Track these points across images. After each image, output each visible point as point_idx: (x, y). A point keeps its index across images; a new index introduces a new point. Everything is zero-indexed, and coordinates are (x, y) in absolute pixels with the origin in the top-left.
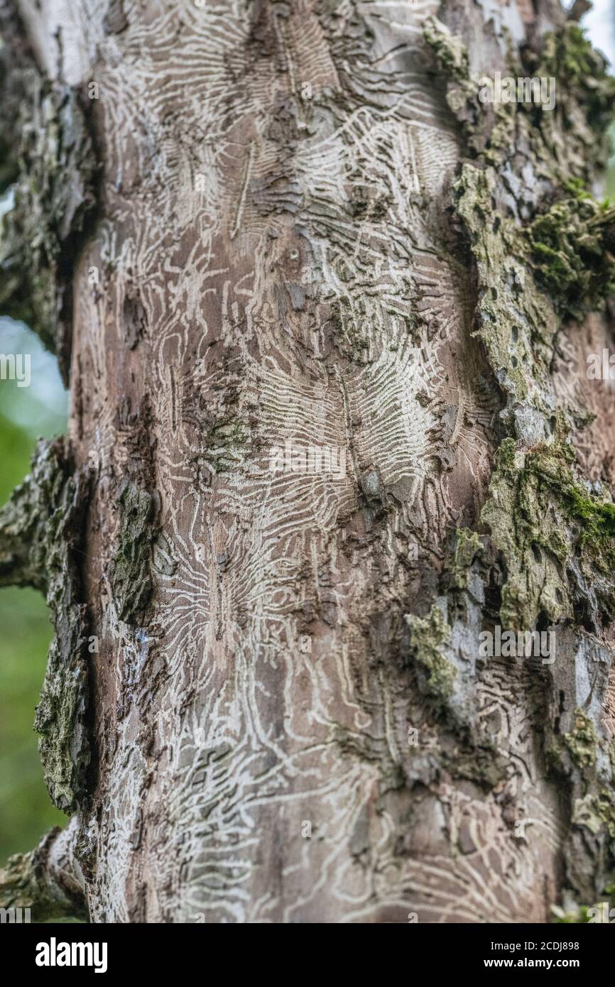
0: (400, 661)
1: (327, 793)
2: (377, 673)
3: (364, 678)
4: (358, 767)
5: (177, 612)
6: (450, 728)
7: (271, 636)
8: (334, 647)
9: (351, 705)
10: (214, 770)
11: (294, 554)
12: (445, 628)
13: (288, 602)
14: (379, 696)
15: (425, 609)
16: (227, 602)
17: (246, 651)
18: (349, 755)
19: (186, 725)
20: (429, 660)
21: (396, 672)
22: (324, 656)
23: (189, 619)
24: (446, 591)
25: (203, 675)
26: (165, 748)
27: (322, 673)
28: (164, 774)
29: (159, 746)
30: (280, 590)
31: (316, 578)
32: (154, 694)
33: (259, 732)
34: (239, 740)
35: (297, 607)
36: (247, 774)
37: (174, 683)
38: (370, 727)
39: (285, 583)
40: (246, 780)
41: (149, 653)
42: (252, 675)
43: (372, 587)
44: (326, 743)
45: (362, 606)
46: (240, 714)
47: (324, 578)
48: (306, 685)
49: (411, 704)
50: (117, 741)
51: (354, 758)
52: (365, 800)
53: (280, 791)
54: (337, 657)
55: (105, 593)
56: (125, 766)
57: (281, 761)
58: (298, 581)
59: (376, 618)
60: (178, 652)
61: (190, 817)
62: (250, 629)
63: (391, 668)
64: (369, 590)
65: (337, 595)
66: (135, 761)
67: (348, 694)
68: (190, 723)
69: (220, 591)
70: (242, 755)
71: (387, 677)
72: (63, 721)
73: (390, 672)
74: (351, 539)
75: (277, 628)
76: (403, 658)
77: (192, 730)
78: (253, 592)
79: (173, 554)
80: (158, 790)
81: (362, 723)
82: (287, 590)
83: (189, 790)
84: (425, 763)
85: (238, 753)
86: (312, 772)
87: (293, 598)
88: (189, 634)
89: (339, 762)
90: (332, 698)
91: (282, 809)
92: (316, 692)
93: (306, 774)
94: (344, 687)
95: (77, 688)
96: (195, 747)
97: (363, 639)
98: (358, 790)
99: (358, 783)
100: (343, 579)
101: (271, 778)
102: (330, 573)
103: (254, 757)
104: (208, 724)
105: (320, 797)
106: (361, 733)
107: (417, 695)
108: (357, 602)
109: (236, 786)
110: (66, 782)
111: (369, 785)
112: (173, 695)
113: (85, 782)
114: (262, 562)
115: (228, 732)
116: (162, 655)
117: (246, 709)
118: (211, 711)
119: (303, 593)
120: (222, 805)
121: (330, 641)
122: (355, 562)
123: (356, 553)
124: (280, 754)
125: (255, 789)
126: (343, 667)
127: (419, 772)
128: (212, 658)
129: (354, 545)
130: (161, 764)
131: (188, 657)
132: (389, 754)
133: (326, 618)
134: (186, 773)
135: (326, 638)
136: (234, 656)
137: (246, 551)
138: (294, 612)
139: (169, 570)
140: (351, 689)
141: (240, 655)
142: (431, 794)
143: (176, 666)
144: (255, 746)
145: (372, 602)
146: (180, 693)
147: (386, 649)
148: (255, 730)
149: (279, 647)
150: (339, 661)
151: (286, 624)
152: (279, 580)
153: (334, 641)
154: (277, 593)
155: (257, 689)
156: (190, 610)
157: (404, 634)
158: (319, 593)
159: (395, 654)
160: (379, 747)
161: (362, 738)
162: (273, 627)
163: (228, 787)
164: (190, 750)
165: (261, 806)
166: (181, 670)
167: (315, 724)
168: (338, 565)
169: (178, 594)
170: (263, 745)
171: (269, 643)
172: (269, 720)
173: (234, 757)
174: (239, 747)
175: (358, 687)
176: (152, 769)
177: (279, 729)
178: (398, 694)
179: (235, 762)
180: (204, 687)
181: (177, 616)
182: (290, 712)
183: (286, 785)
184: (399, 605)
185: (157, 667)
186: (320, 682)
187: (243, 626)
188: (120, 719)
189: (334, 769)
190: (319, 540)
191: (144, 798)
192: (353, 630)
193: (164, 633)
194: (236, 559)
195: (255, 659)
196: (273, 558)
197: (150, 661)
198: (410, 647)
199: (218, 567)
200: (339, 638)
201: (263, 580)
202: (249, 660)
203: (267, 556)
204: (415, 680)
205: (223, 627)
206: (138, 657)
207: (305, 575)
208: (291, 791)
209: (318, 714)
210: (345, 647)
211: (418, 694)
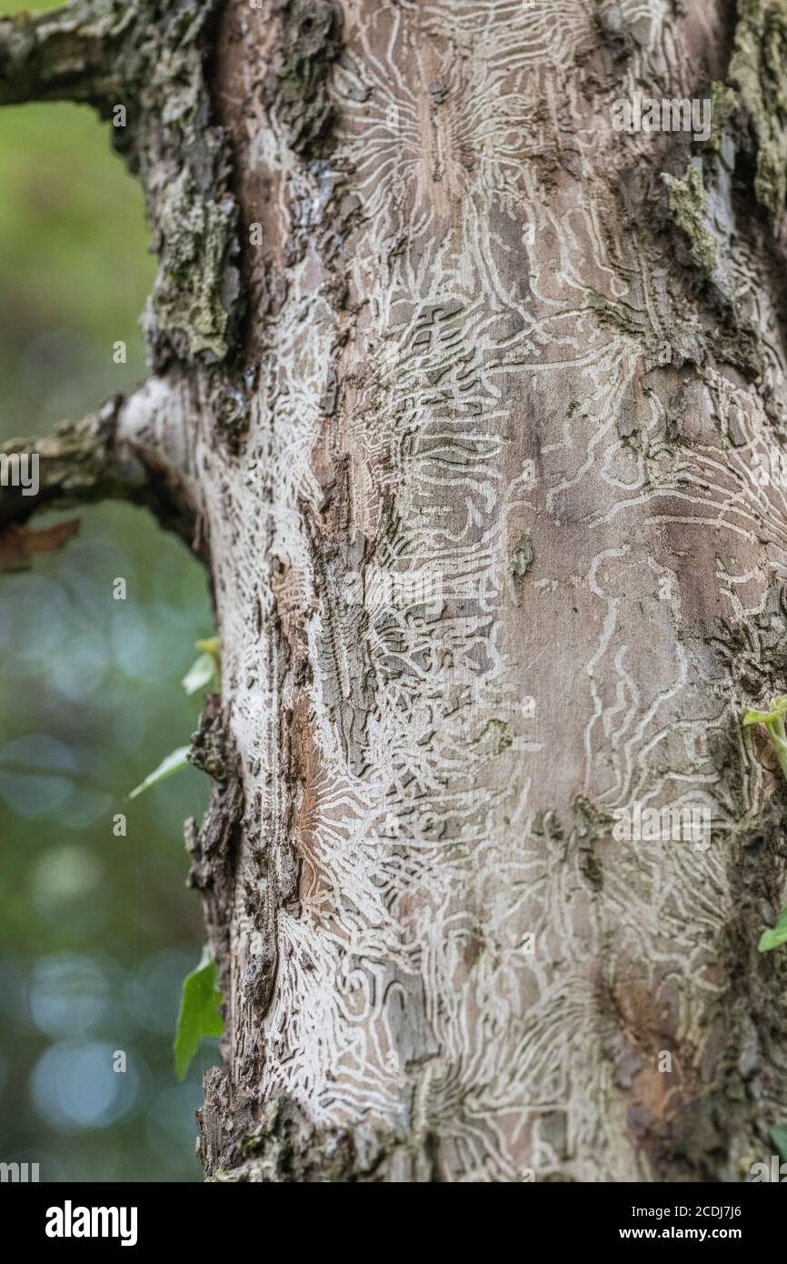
0: (654, 225)
1: (587, 365)
2: (630, 236)
3: (616, 240)
4: (619, 340)
5: (373, 145)
6: (712, 306)
7: (506, 183)
8: (581, 202)
9: (604, 269)
10: (442, 330)
11: (528, 91)
12: (701, 192)
13: (524, 145)
14: (635, 262)
15: (681, 168)
16: (444, 140)
17: (476, 197)
18: (608, 325)
19: (396, 276)
20: (689, 226)
21: (651, 238)
22: (569, 212)
23: (393, 154)
24: (699, 151)
25: (417, 220)
26: (367, 302)
27: (569, 231)
28: (368, 331)
29: (352, 302)
30: (514, 130)
31: (555, 121)
32: (345, 238)
33: (498, 288)
34: (474, 299)
35: (535, 152)
36: (486, 337)
37: (375, 227)
38: (628, 296)
39: (520, 123)
40: (487, 344)
41: (334, 190)
42: (485, 225)
43: (617, 138)
44: (580, 310)
45: (607, 159)
46: (472, 268)
47: (565, 121)
48: (553, 241)
49: (669, 274)
50: (287, 290)
51: (613, 329)
52: (629, 377)
53: (529, 359)
54: (585, 213)
55: (253, 116)
56: (302, 320)
57: (529, 325)
58: (535, 122)
59: (626, 174)
60: (378, 190)
61: (412, 381)
62: (479, 172)
63: (645, 232)
64: (615, 141)
65: (581, 144)
66: (318, 313)
67: (600, 256)
68: (404, 274)
69: (434, 126)
70: (478, 316)
71: (642, 242)
72: (209, 263)
73: (645, 237)
74: (591, 81)
75: (514, 174)
76: (659, 222)
77: (406, 282)
78: (480, 129)
79: (364, 76)
80: (360, 349)
81: (618, 291)
82: (522, 131)
83: (409, 350)
84: (693, 341)
85: (473, 313)
86: (569, 340)
87: (530, 141)
88: (394, 172)
89: (597, 332)
90: (583, 260)
91: (535, 379)
92: (564, 252)
93: (561, 342)
94: (596, 248)
95: (228, 225)
96: (412, 302)
97: (612, 196)
98: (621, 365)
99: (619, 358)
100: (585, 126)
101: (518, 344)
102: (571, 117)
103: (494, 318)
104: (429, 277)
105: (579, 370)
106: (620, 302)
107: (675, 266)
108: (603, 154)
109: (474, 349)
110: (217, 334)
111: (633, 360)
112: (374, 240)
113: (238, 336)
114: (487, 95)
115: (457, 288)
116: (353, 193)
117: (480, 263)
118: (432, 262)
119: (541, 137)
120: (456, 370)
121: (574, 194)
122: (596, 108)
123: (597, 97)
124: (527, 318)
125: (500, 355)
126: (593, 226)
127: (689, 350)
128: (428, 203)
129: (594, 88)
130: (361, 320)
131: (394, 199)
132: (651, 329)
133: (570, 168)
134: (403, 331)
135: (571, 190)
136: (459, 201)
137: (467, 82)
138: (532, 158)
139: (360, 96)
140: (603, 252)
141: (467, 203)
142: (698, 377)
143: (375, 205)
144: (494, 306)
145: (619, 155)
146: (384, 239)
147: (638, 211)
148: (493, 288)
149: (518, 195)
150: (587, 218)
151: (524, 170)
152: (513, 119)
153: (580, 196)
154: (511, 134)
155: (492, 241)
156: (394, 144)
157: (661, 194)
158: (559, 139)
159: (650, 218)
160: (639, 318)
161: (621, 307)
162: (508, 173)
163: (463, 350)
164: (405, 305)
165: (508, 374)
166: (385, 212)
167: (566, 288)
168: (579, 109)
169: (375, 124)
170: (505, 305)
171: (505, 190)
172: (512, 278)
173: (468, 316)
174: (474, 306)
175: (611, 250)
176: (348, 325)
177: (524, 289)
178: (655, 262)
179: (469, 323)
180: (421, 233)
181: (374, 149)
182: (535, 270)
183: (537, 353)
184: (649, 161)
185: (347, 207)
186: (568, 240)
187: (470, 168)
188: (291, 264)
189: (592, 339)
190: (555, 77)
191: (338, 357)
192: (599, 184)
193: (355, 168)
194: (455, 89)
195: (487, 208)
196: (503, 93)
197: (335, 199)
198: (669, 210)
199: (429, 96)
200: (586, 192)
201: (491, 117)
202: (479, 208)
203: (496, 88)
204: (673, 248)
205: (442, 168)
206: (314, 193)
207: (541, 118)
208: (544, 360)
209: (568, 275)
210: (593, 203)
211: (676, 264)
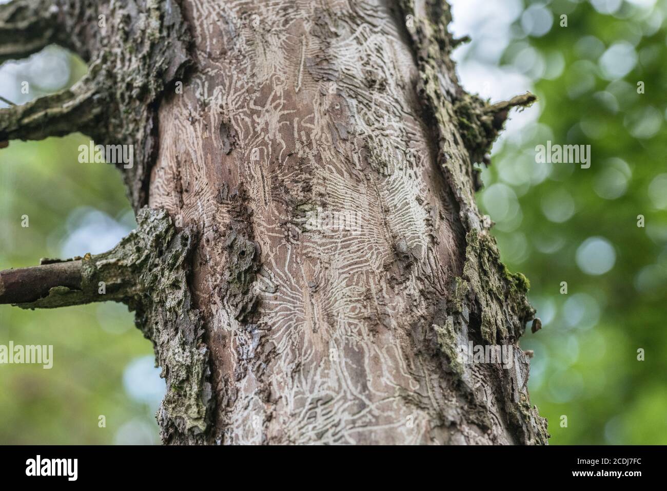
0: (431, 352)
1: (400, 426)
2: (418, 358)
3: (411, 360)
4: (416, 412)
5: (280, 315)
6: (463, 393)
7: (352, 332)
8: (392, 341)
9: (406, 375)
10: (322, 410)
11: (360, 284)
12: (453, 334)
13: (360, 312)
14: (422, 371)
15: (442, 322)
16: (318, 312)
17: (336, 340)
18: (409, 405)
19: (296, 383)
20: (448, 352)
21: (429, 358)
22: (386, 346)
23: (291, 320)
24: (451, 313)
25: (305, 353)
26: (281, 397)
27: (386, 356)
28: (282, 412)
29: (273, 397)
30: (354, 305)
31: (375, 299)
32: (267, 364)
33: (351, 388)
34: (338, 393)
35: (366, 316)
36: (346, 413)
37: (283, 358)
38: (419, 389)
39: (358, 301)
40: (347, 417)
41: (260, 340)
42: (342, 354)
43: (408, 307)
44: (395, 397)
45: (404, 318)
46: (336, 377)
47: (381, 299)
48: (378, 362)
49: (440, 377)
50: (237, 393)
51: (413, 407)
52: (423, 431)
53: (369, 424)
54: (394, 346)
55: (215, 303)
56: (246, 409)
57: (368, 406)
58: (365, 300)
59: (414, 326)
60: (284, 339)
61: (307, 438)
62: (337, 327)
63: (426, 356)
64: (407, 309)
65: (390, 311)
66: (255, 404)
67: (403, 369)
68: (300, 382)
69: (312, 304)
70: (341, 402)
71: (425, 361)
72: (195, 381)
73: (426, 358)
74: (393, 278)
75: (355, 328)
76: (433, 350)
77: (301, 386)
78: (337, 304)
79: (273, 280)
80: (279, 422)
81: (414, 387)
82: (359, 305)
83: (305, 421)
84: (455, 412)
85: (338, 401)
86: (390, 413)
87: (363, 310)
88: (292, 328)
89: (404, 408)
90: (395, 371)
91: (373, 435)
92: (384, 367)
93: (386, 414)
94: (401, 365)
95: (204, 360)
96: (305, 396)
97: (408, 337)
98: (418, 425)
99: (417, 422)
100: (391, 302)
101: (363, 416)
102: (384, 297)
103: (349, 403)
104: (314, 383)
105: (396, 428)
106: (415, 392)
107: (442, 373)
108: (401, 315)
109: (340, 420)
110: (201, 418)
111: (424, 423)
112: (283, 365)
113: (212, 419)
114: (339, 288)
115: (329, 388)
116: (270, 341)
117: (340, 374)
118: (315, 375)
119: (369, 308)
120: (331, 431)
121: (388, 337)
122: (396, 292)
123: (396, 286)
124: (367, 402)
125: (354, 422)
126: (398, 353)
127: (453, 416)
128: (311, 344)
129: (395, 282)
130: (278, 407)
131: (293, 343)
132: (432, 406)
133: (385, 323)
134: (301, 412)
135: (386, 335)
136: (328, 343)
137: (329, 281)
138: (365, 319)
139: (272, 290)
140: (405, 366)
141: (332, 343)
142: (459, 431)
143: (283, 346)
144: (349, 396)
145: (410, 316)
146: (289, 364)
147: (422, 344)
148: (348, 387)
149: (358, 338)
150: (395, 349)
151: (361, 325)
152: (353, 299)
153: (391, 338)
154: (353, 307)
155: (346, 363)
156: (291, 314)
157: (433, 336)
158: (378, 309)
159: (428, 348)
160: (426, 401)
161: (416, 395)
162: (352, 327)
163: (334, 420)
164: (302, 398)
165: (359, 432)
166: (288, 350)
167: (387, 386)
168: (387, 293)
169: (281, 304)
170: (355, 396)
171: (351, 336)
172: (358, 382)
173: (336, 402)
174: (339, 397)
175: (409, 365)
176: (271, 410)
177: (365, 387)
178: (432, 371)
179: (336, 406)
180: (308, 360)
181: (281, 317)
182: (370, 377)
183: (374, 420)
184: (425, 319)
185: (268, 348)
186: (386, 361)
187: (332, 325)
188: (239, 380)
189: (402, 412)
190: (374, 277)
191: (267, 427)
192: (400, 331)
193: (271, 328)
194: (322, 285)
195: (342, 345)
196: (347, 286)
197: (262, 344)
198: (437, 344)
199: (309, 289)
200: (394, 336)
201: (342, 298)
202: (338, 346)
203: (344, 284)
204: (441, 364)
205: (317, 326)
206: (250, 342)
207: (368, 298)
208: (377, 424)
209: (387, 379)
210: (398, 341)
211: (443, 372)
